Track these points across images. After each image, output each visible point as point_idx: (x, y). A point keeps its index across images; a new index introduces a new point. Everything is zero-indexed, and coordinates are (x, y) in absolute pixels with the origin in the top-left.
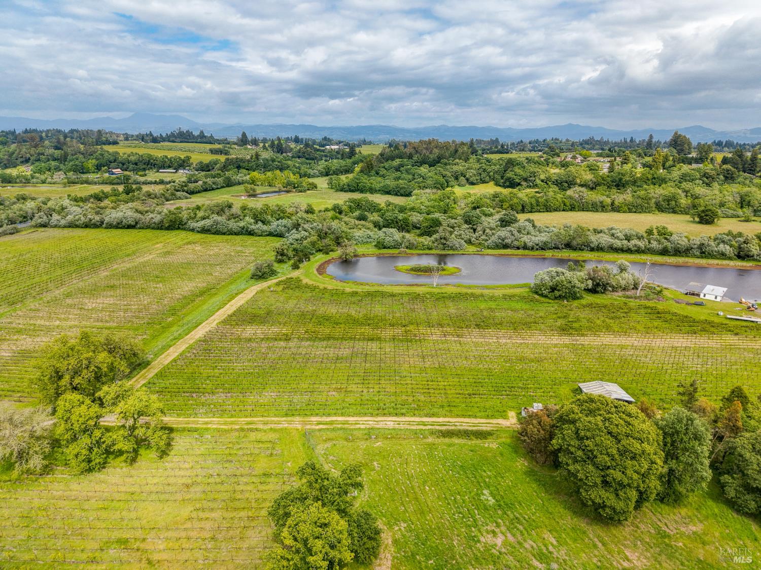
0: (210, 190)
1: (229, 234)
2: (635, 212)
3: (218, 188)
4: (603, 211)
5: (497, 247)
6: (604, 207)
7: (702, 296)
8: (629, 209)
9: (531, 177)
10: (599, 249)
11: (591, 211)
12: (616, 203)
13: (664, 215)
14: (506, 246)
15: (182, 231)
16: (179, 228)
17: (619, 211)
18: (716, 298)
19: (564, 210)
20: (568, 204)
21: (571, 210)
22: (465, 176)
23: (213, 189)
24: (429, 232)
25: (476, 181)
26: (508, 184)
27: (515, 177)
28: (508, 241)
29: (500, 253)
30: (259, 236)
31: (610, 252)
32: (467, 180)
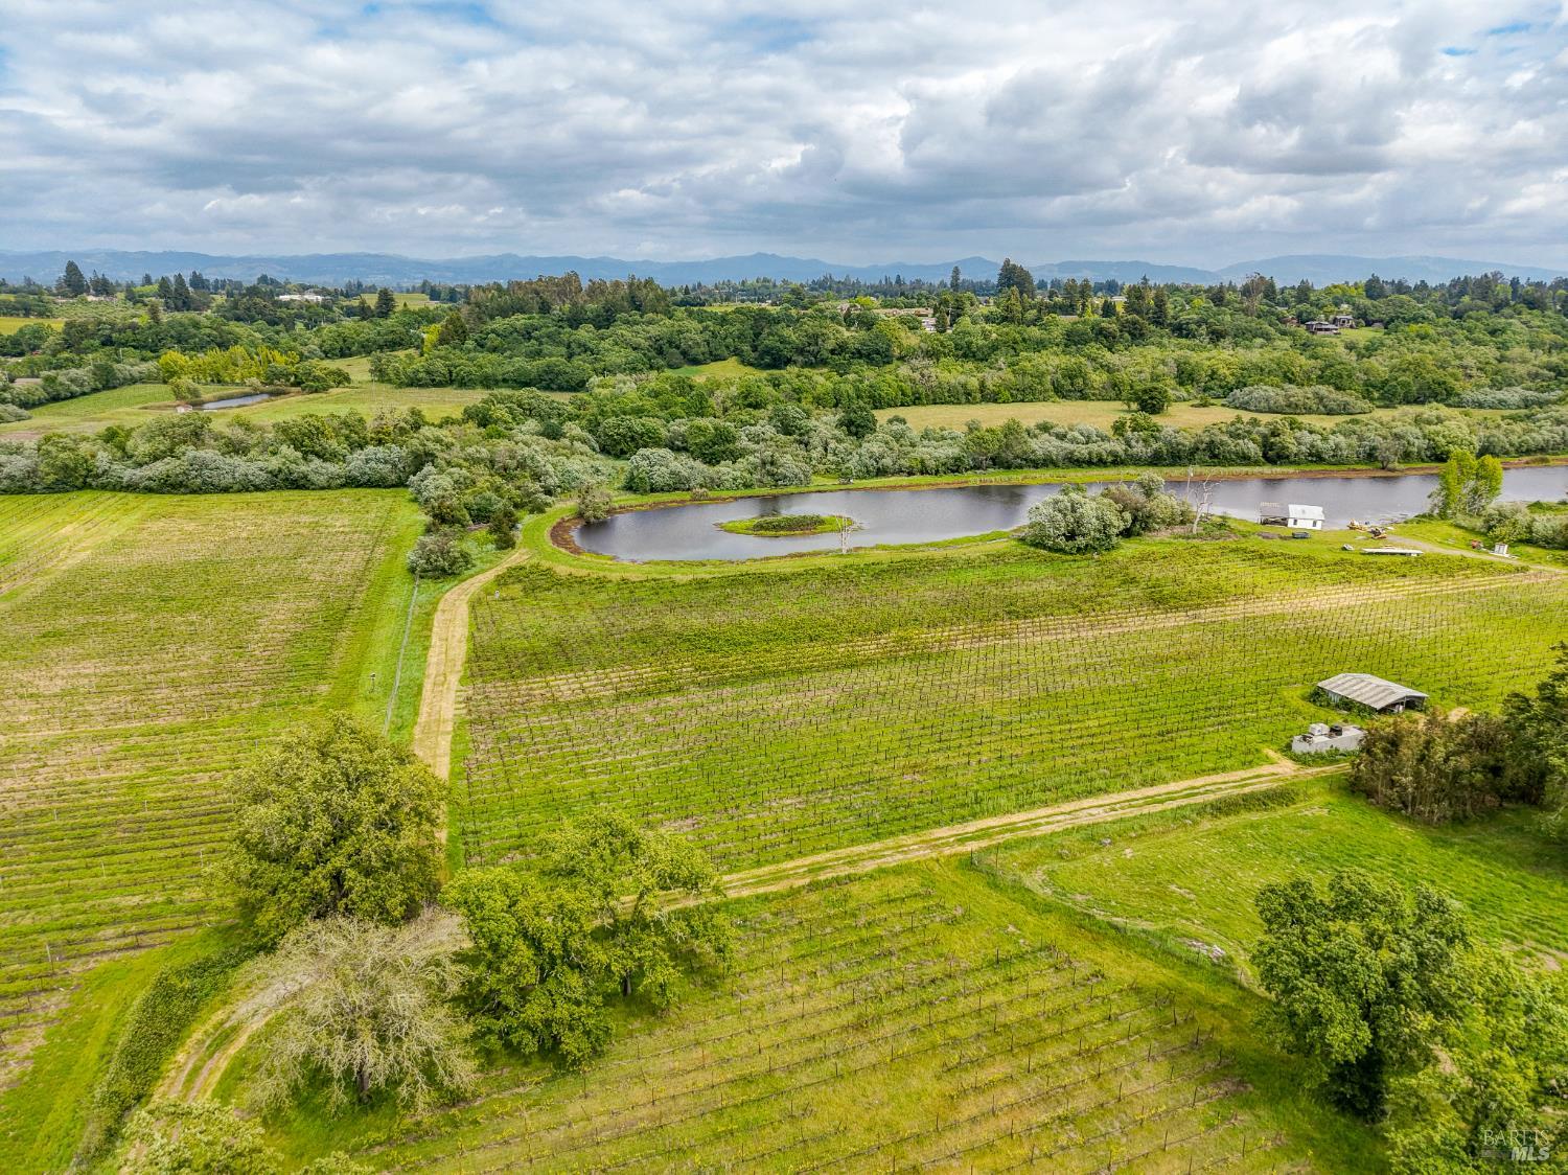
0: (66, 399)
1: (239, 491)
2: (1023, 401)
3: (84, 394)
4: (968, 402)
5: (867, 473)
6: (969, 394)
7: (1290, 523)
8: (1012, 395)
9: (810, 344)
10: (1047, 462)
11: (948, 403)
12: (989, 384)
13: (1068, 402)
14: (882, 472)
15: (97, 494)
16: (85, 486)
17: (995, 401)
18: (1315, 524)
19: (902, 405)
20: (909, 392)
21: (914, 404)
22: (678, 347)
23: (73, 396)
24: (713, 454)
25: (701, 357)
26: (767, 360)
27: (781, 346)
28: (887, 461)
29: (887, 484)
30: (323, 488)
31: (1068, 468)
32: (684, 353)
